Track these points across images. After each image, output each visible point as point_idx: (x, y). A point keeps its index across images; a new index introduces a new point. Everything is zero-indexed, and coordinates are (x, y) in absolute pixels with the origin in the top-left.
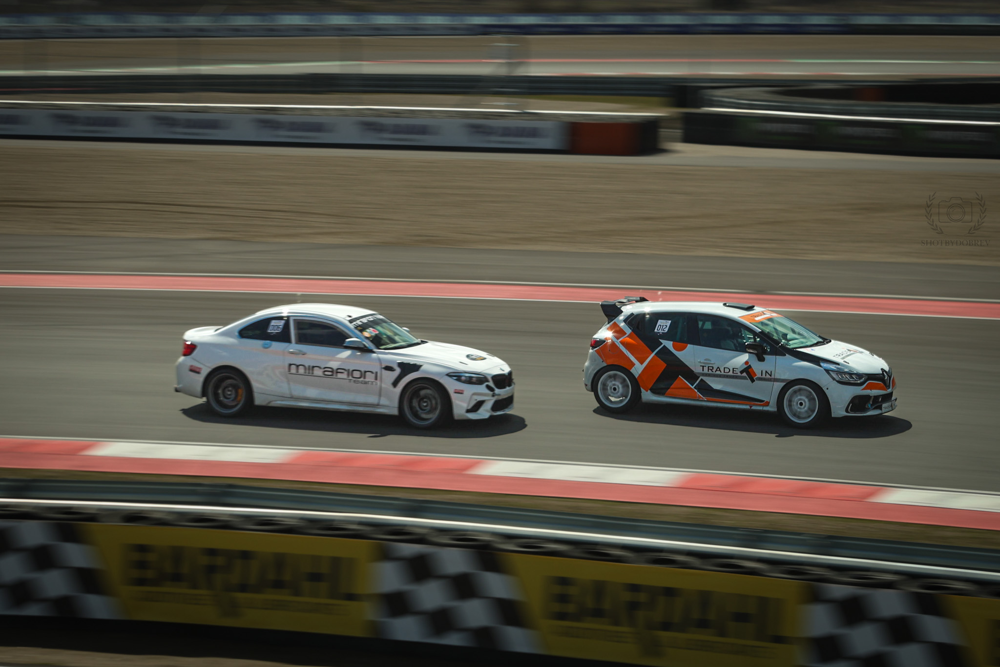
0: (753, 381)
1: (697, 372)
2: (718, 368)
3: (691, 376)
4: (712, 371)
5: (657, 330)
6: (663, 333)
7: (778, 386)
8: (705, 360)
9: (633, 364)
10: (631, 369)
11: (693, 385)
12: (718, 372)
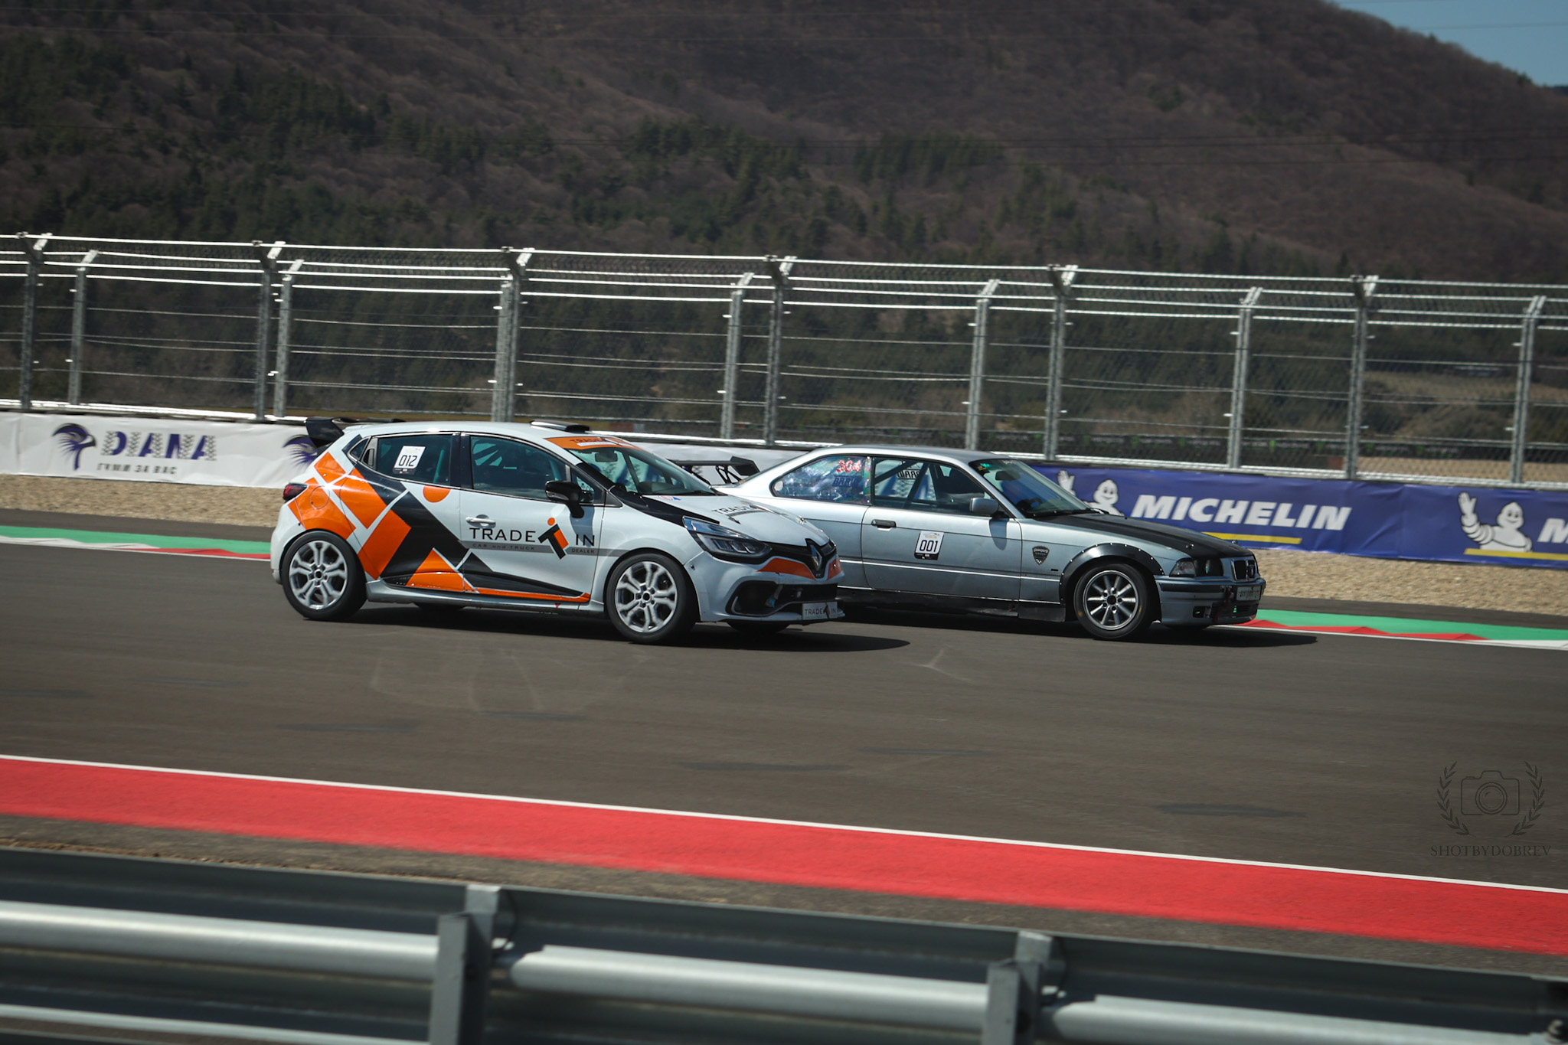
0: (561, 554)
1: (463, 540)
2: (501, 531)
3: (453, 548)
4: (491, 538)
5: (400, 465)
6: (408, 469)
7: (604, 563)
8: (478, 517)
9: (352, 528)
10: (347, 537)
11: (455, 566)
12: (501, 540)
